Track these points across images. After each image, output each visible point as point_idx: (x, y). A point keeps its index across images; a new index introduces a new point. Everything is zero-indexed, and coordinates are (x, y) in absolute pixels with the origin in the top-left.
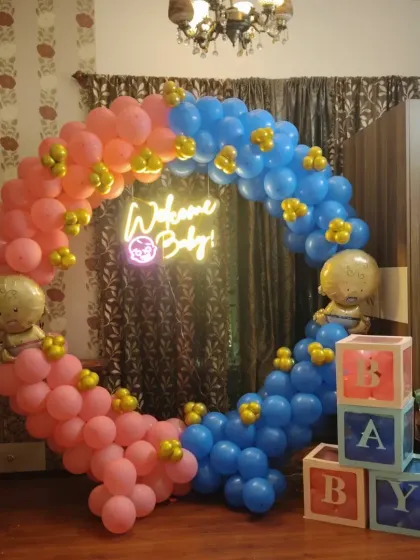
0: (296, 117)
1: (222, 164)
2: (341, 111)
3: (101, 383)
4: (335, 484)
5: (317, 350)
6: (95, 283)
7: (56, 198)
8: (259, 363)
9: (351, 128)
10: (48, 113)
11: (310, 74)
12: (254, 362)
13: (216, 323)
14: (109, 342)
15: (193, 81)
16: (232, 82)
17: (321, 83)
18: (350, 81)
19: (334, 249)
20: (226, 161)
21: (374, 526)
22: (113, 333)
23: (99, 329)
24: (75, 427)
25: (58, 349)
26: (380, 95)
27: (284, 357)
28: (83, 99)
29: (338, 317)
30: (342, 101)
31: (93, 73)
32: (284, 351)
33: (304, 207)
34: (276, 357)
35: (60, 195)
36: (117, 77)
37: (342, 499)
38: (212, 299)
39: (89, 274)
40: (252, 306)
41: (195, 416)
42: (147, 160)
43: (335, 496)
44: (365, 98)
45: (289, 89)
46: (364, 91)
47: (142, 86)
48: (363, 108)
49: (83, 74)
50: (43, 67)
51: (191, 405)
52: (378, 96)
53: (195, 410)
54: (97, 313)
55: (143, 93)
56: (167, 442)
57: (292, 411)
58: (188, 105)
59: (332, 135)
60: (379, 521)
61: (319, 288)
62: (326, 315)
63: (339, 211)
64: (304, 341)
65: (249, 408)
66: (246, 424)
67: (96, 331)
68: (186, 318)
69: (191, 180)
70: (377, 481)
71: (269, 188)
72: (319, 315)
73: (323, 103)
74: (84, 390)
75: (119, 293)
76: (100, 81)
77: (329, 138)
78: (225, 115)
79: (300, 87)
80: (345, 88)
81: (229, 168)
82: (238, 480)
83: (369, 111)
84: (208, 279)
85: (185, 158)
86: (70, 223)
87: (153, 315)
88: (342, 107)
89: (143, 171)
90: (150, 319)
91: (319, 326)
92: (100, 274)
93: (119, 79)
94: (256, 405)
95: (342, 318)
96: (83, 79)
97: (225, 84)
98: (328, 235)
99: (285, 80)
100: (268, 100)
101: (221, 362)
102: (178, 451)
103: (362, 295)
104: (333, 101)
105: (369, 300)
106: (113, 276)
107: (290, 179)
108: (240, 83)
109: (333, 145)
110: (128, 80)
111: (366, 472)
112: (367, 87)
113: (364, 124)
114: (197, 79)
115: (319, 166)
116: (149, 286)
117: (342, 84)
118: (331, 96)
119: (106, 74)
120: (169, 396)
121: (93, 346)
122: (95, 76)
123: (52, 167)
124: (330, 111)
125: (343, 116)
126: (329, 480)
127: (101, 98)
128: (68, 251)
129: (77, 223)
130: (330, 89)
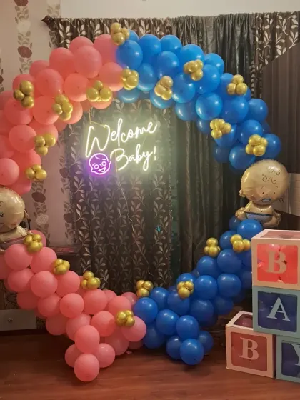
0: (223, 49)
1: (161, 92)
2: (261, 42)
3: (71, 269)
4: (250, 345)
5: (237, 241)
6: (68, 188)
7: (28, 125)
8: (194, 247)
9: (268, 56)
10: (25, 52)
11: (235, 12)
12: (191, 246)
13: (161, 217)
14: (81, 233)
15: (139, 21)
16: (171, 20)
17: (244, 19)
18: (268, 16)
19: (253, 159)
20: (164, 89)
21: (280, 376)
22: (83, 225)
23: (73, 223)
24: (53, 301)
25: (36, 245)
26: (293, 27)
27: (212, 246)
28: (52, 39)
29: (255, 214)
30: (262, 33)
31: (59, 17)
32: (212, 241)
33: (228, 126)
34: (206, 245)
35: (31, 122)
36: (77, 20)
37: (255, 356)
38: (158, 198)
39: (63, 181)
40: (189, 203)
41: (144, 291)
42: (99, 91)
43: (250, 353)
44: (280, 30)
45: (218, 24)
46: (279, 25)
47: (98, 26)
48: (278, 39)
49: (51, 18)
50: (19, 14)
51: (141, 282)
52: (291, 29)
53: (144, 286)
54: (70, 210)
55: (99, 32)
56: (122, 313)
57: (218, 287)
58: (132, 43)
59: (253, 62)
60: (284, 372)
61: (240, 191)
62: (246, 212)
63: (257, 128)
64: (228, 233)
65: (184, 286)
66: (182, 297)
67: (70, 224)
68: (138, 213)
69: (139, 103)
70: (282, 344)
71: (199, 111)
72: (240, 213)
73: (246, 36)
74: (58, 275)
75: (87, 195)
76: (65, 24)
77: (251, 65)
78: (163, 50)
79: (227, 22)
80: (264, 22)
81: (167, 96)
82: (177, 339)
83: (284, 41)
84: (154, 182)
85: (130, 88)
86: (40, 145)
87: (113, 211)
88: (261, 39)
89: (96, 100)
90: (111, 214)
91: (240, 221)
92: (71, 180)
93: (80, 21)
94: (190, 284)
95: (258, 214)
96: (50, 22)
97: (165, 22)
98: (247, 149)
99: (215, 17)
100: (200, 34)
101: (166, 246)
102: (130, 320)
103: (274, 197)
104: (254, 34)
105: (281, 199)
106: (81, 182)
107: (217, 103)
108: (177, 21)
109: (254, 71)
110: (87, 22)
111: (275, 337)
112: (282, 20)
113: (280, 53)
114: (143, 19)
115: (240, 91)
116: (109, 189)
117: (261, 19)
118: (252, 29)
119: (69, 17)
120: (127, 272)
121: (69, 236)
122: (60, 19)
123: (23, 100)
124: (252, 43)
125: (262, 46)
126: (245, 341)
127: (66, 38)
128: (40, 167)
129: (45, 145)
130: (251, 24)
